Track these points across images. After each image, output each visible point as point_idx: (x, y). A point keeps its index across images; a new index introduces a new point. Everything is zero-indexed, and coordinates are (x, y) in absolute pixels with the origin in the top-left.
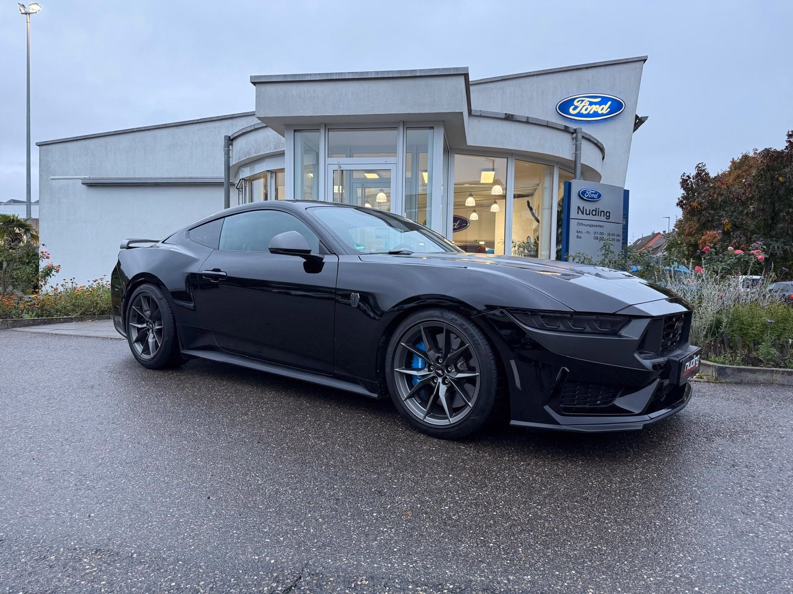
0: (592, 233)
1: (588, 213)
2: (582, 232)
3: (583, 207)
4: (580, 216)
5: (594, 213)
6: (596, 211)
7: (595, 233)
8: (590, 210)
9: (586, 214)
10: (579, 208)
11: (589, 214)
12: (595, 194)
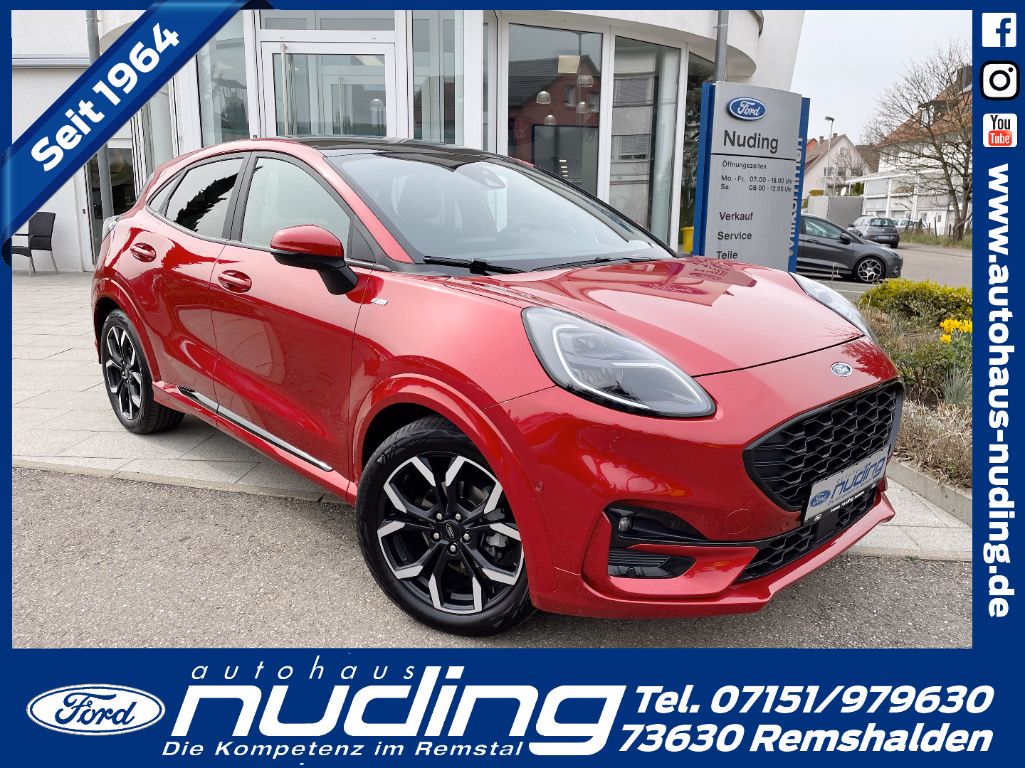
0: (747, 178)
1: (741, 143)
2: (729, 179)
3: (734, 132)
4: (729, 149)
5: (752, 142)
6: (755, 139)
7: (752, 179)
8: (745, 137)
9: (739, 145)
10: (726, 132)
11: (744, 145)
12: (755, 107)
